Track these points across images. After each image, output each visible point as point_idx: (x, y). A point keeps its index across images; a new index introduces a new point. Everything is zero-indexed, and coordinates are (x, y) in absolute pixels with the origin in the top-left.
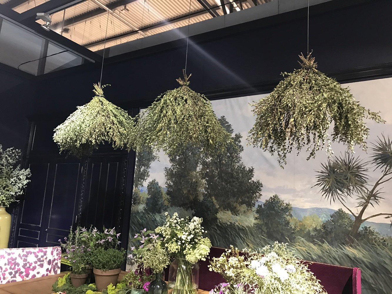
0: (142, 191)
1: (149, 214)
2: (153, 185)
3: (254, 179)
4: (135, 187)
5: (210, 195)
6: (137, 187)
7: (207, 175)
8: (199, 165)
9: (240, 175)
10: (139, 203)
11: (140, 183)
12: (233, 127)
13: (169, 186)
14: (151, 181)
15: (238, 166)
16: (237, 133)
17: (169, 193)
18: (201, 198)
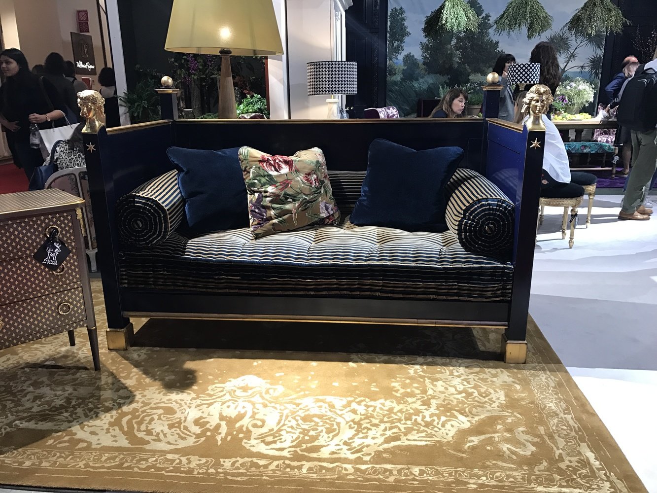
0: (397, 63)
1: (406, 82)
2: (409, 58)
3: (499, 49)
4: (389, 61)
5: (463, 63)
6: (392, 60)
7: (461, 47)
8: (453, 39)
9: (489, 46)
10: (395, 74)
11: (394, 56)
12: (483, 8)
13: (425, 58)
14: (406, 54)
15: (487, 40)
16: (487, 13)
17: (424, 64)
18: (456, 66)
